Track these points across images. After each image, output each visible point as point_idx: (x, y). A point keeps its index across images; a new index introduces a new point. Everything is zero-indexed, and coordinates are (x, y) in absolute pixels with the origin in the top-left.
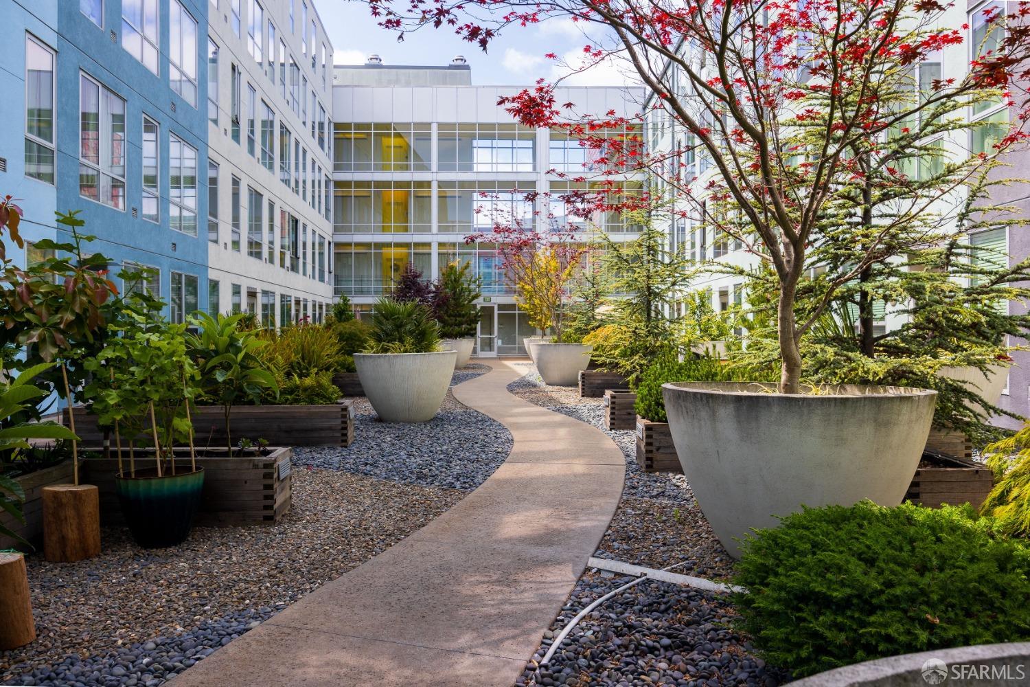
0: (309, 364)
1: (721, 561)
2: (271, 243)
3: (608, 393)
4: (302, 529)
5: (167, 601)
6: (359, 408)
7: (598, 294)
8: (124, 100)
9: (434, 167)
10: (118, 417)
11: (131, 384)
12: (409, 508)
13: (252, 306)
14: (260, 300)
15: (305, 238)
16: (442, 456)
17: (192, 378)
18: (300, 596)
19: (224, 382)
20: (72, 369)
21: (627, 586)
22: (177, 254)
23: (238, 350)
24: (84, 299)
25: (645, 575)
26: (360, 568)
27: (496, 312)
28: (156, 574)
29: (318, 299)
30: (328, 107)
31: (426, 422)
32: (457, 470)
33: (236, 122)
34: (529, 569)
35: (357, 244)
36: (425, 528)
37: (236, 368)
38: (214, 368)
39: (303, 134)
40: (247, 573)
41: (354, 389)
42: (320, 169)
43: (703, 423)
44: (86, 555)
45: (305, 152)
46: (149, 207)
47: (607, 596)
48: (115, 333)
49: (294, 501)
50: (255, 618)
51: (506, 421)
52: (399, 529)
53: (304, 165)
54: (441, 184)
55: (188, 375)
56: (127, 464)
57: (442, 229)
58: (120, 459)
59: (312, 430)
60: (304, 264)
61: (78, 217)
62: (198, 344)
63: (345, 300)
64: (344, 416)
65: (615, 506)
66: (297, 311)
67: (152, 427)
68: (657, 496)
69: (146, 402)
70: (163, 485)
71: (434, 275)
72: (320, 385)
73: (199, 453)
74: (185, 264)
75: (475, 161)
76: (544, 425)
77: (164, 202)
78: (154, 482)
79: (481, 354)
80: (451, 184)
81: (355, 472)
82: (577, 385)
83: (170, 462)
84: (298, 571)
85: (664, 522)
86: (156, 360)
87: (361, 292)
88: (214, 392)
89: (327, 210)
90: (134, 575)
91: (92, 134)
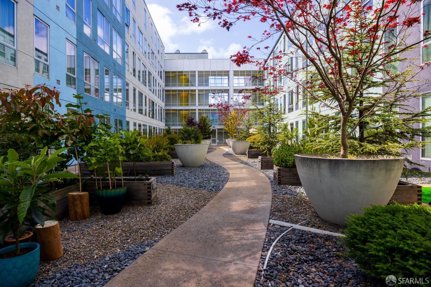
0: (159, 148)
1: (319, 221)
2: (146, 109)
3: (260, 157)
4: (161, 207)
5: (114, 238)
6: (177, 162)
7: (250, 125)
8: (99, 62)
9: (197, 85)
10: (96, 167)
11: (100, 155)
12: (198, 198)
13: (140, 129)
14: (142, 127)
15: (157, 108)
16: (206, 179)
17: (122, 153)
18: (164, 236)
19: (133, 154)
20: (80, 150)
21: (286, 231)
22: (116, 112)
23: (138, 143)
24: (83, 124)
25: (292, 227)
26: (185, 223)
27: (217, 131)
28: (110, 225)
29: (161, 127)
30: (163, 66)
31: (199, 167)
32: (212, 184)
33: (134, 70)
34: (247, 224)
35: (173, 110)
36: (205, 207)
37: (137, 149)
38: (129, 149)
39: (155, 74)
40: (143, 225)
41: (175, 156)
42: (161, 86)
43: (314, 169)
44: (84, 218)
45: (156, 80)
46: (107, 98)
47: (280, 236)
48: (95, 137)
49: (158, 196)
50: (147, 246)
51: (225, 167)
52: (196, 207)
53: (156, 85)
54: (199, 90)
55: (120, 152)
56: (99, 184)
57: (199, 105)
58: (96, 182)
59: (162, 170)
60: (156, 116)
61: (81, 96)
62: (124, 141)
63: (169, 127)
64: (173, 165)
65: (271, 198)
66: (154, 131)
67: (108, 170)
68: (285, 194)
69: (106, 162)
70: (112, 192)
71: (197, 119)
72: (164, 155)
73: (124, 179)
74: (119, 116)
75: (210, 83)
76: (238, 168)
77: (111, 96)
78: (109, 191)
79: (212, 145)
80: (202, 90)
81: (177, 185)
82: (246, 154)
83: (114, 183)
84: (162, 224)
85: (291, 204)
86: (109, 146)
87: (174, 125)
88: (129, 158)
89: (163, 99)
90: (102, 226)
91: (88, 76)
